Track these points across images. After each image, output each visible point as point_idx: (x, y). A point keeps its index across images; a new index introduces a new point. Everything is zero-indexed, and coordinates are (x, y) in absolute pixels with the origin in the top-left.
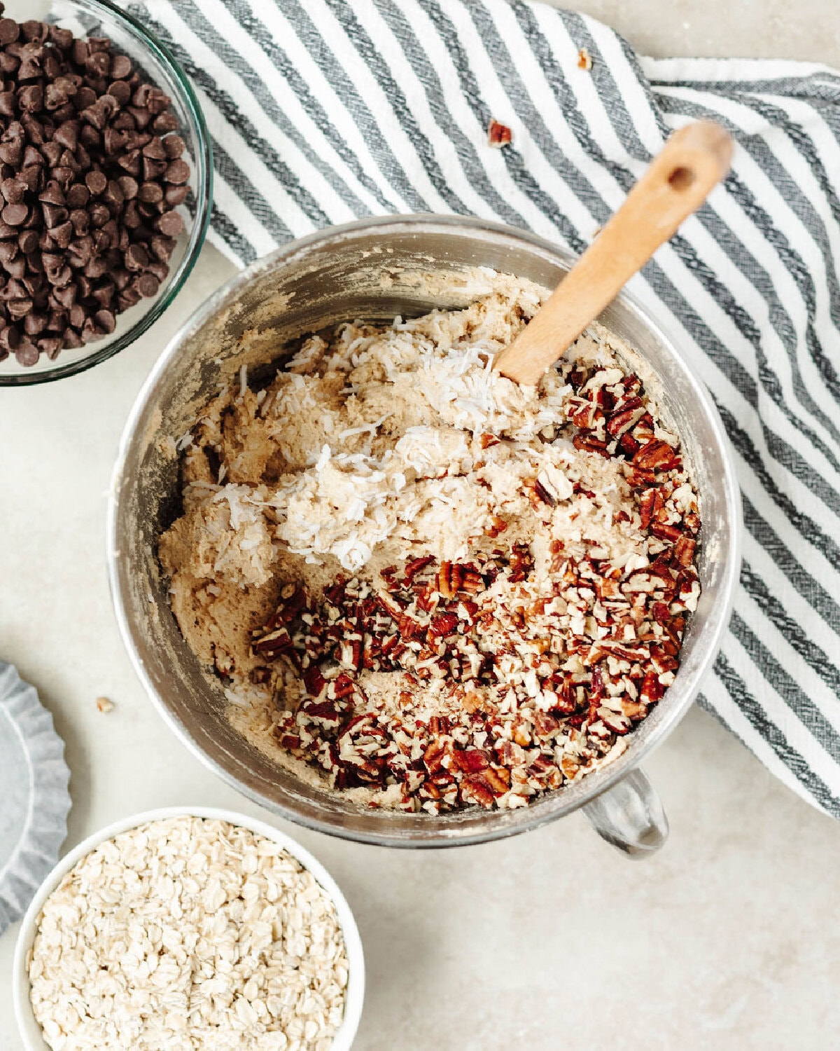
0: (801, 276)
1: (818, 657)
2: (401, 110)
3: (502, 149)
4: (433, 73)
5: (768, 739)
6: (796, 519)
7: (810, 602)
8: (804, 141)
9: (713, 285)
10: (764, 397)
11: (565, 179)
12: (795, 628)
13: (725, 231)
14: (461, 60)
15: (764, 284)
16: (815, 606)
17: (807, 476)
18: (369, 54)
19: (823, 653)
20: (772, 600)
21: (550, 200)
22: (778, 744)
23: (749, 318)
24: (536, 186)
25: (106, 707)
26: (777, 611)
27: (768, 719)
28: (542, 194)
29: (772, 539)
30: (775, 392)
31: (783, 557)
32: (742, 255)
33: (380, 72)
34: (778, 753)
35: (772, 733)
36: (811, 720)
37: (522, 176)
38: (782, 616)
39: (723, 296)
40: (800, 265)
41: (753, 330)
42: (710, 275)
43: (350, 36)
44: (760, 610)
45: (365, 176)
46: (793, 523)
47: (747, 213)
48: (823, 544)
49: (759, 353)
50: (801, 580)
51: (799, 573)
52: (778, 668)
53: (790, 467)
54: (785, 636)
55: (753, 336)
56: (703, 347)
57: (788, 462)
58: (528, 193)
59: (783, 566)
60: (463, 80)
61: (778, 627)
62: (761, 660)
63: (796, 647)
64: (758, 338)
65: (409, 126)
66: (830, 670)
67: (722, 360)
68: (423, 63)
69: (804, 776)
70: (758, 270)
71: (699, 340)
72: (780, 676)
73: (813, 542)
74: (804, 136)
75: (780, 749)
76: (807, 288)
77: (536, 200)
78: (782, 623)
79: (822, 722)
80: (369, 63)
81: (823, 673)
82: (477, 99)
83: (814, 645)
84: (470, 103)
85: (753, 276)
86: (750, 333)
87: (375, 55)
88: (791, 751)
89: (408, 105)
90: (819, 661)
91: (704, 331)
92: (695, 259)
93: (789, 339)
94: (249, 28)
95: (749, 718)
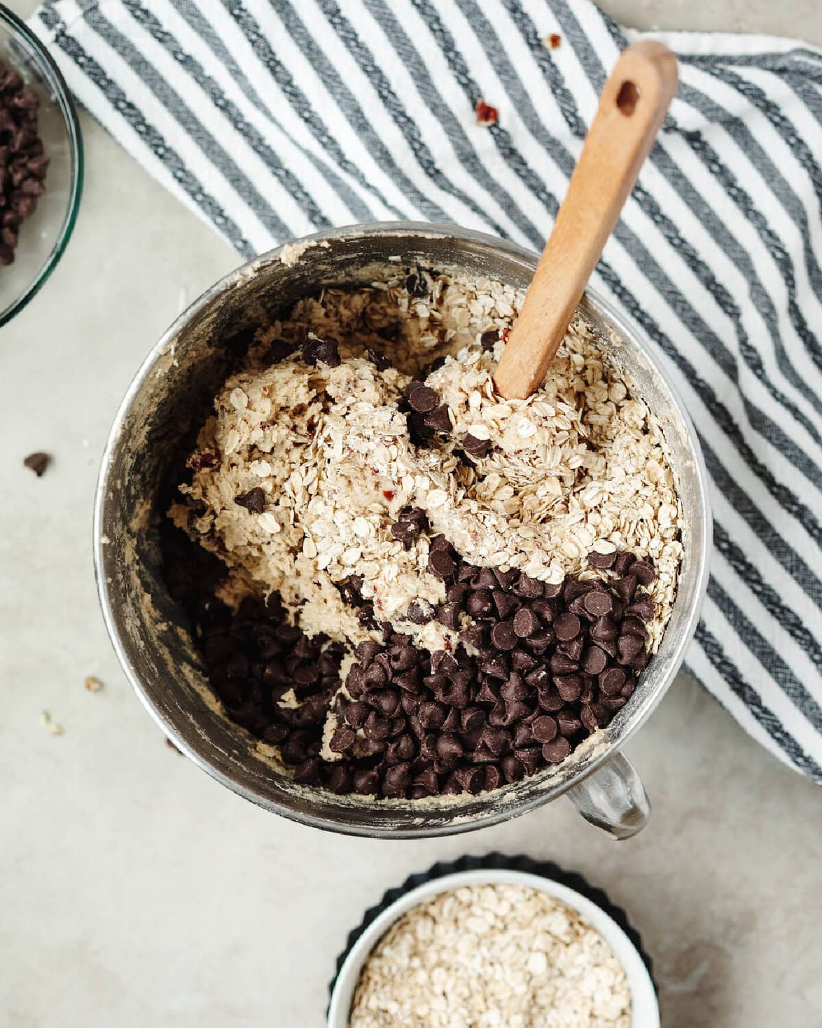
0: (779, 255)
1: (792, 621)
2: (386, 95)
3: (489, 128)
4: (418, 56)
5: (744, 700)
6: (775, 490)
7: (786, 568)
8: (784, 124)
9: (695, 263)
10: (745, 371)
11: (553, 157)
12: (771, 593)
13: (706, 210)
14: (446, 42)
15: (743, 263)
16: (791, 572)
17: (786, 449)
18: (353, 44)
19: (797, 618)
20: (749, 567)
21: (537, 178)
22: (753, 704)
23: (729, 296)
24: (524, 163)
25: (95, 686)
26: (754, 577)
27: (744, 680)
28: (530, 171)
29: (749, 508)
30: (757, 366)
31: (760, 525)
32: (723, 234)
33: (362, 60)
34: (753, 713)
35: (748, 693)
36: (785, 681)
37: (510, 153)
38: (759, 581)
39: (704, 273)
40: (777, 244)
41: (732, 306)
42: (692, 253)
43: (335, 28)
44: (737, 576)
45: (347, 162)
46: (772, 493)
47: (730, 194)
48: (801, 513)
49: (740, 329)
50: (778, 546)
51: (776, 541)
52: (754, 632)
53: (769, 439)
54: (762, 601)
55: (733, 313)
56: (684, 322)
57: (768, 434)
58: (517, 171)
59: (760, 534)
60: (450, 60)
61: (755, 591)
62: (738, 623)
63: (772, 612)
64: (738, 315)
65: (395, 110)
66: (804, 633)
67: (703, 335)
68: (406, 47)
69: (778, 735)
70: (738, 249)
71: (681, 316)
72: (756, 638)
73: (790, 511)
74: (783, 119)
75: (756, 710)
76: (786, 265)
77: (523, 177)
78: (758, 588)
79: (795, 683)
80: (353, 53)
81: (797, 637)
82: (467, 78)
83: (789, 610)
84: (460, 82)
85: (734, 255)
86: (730, 310)
87: (359, 45)
88: (766, 711)
89: (393, 88)
90: (794, 625)
91: (686, 307)
92: (678, 237)
93: (769, 315)
94: (237, 18)
95: (726, 679)
